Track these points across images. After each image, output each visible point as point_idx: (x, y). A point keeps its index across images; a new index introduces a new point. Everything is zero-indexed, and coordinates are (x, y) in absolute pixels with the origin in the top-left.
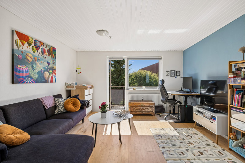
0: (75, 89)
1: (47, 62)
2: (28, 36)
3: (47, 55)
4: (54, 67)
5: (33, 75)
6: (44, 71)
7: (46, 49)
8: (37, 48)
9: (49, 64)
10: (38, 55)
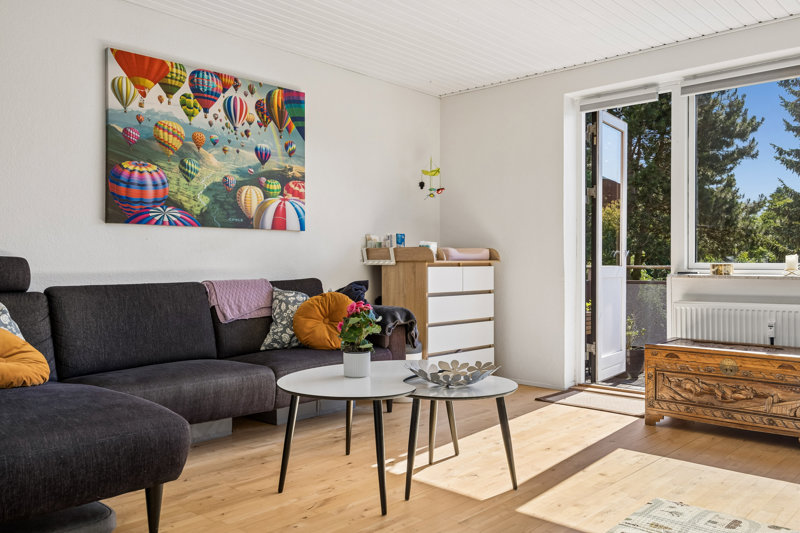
0: (393, 262)
1: (256, 150)
2: (163, 63)
3: (255, 124)
4: (291, 169)
5: (184, 198)
6: (240, 185)
7: (251, 102)
8: (205, 98)
9: (263, 156)
10: (211, 124)
